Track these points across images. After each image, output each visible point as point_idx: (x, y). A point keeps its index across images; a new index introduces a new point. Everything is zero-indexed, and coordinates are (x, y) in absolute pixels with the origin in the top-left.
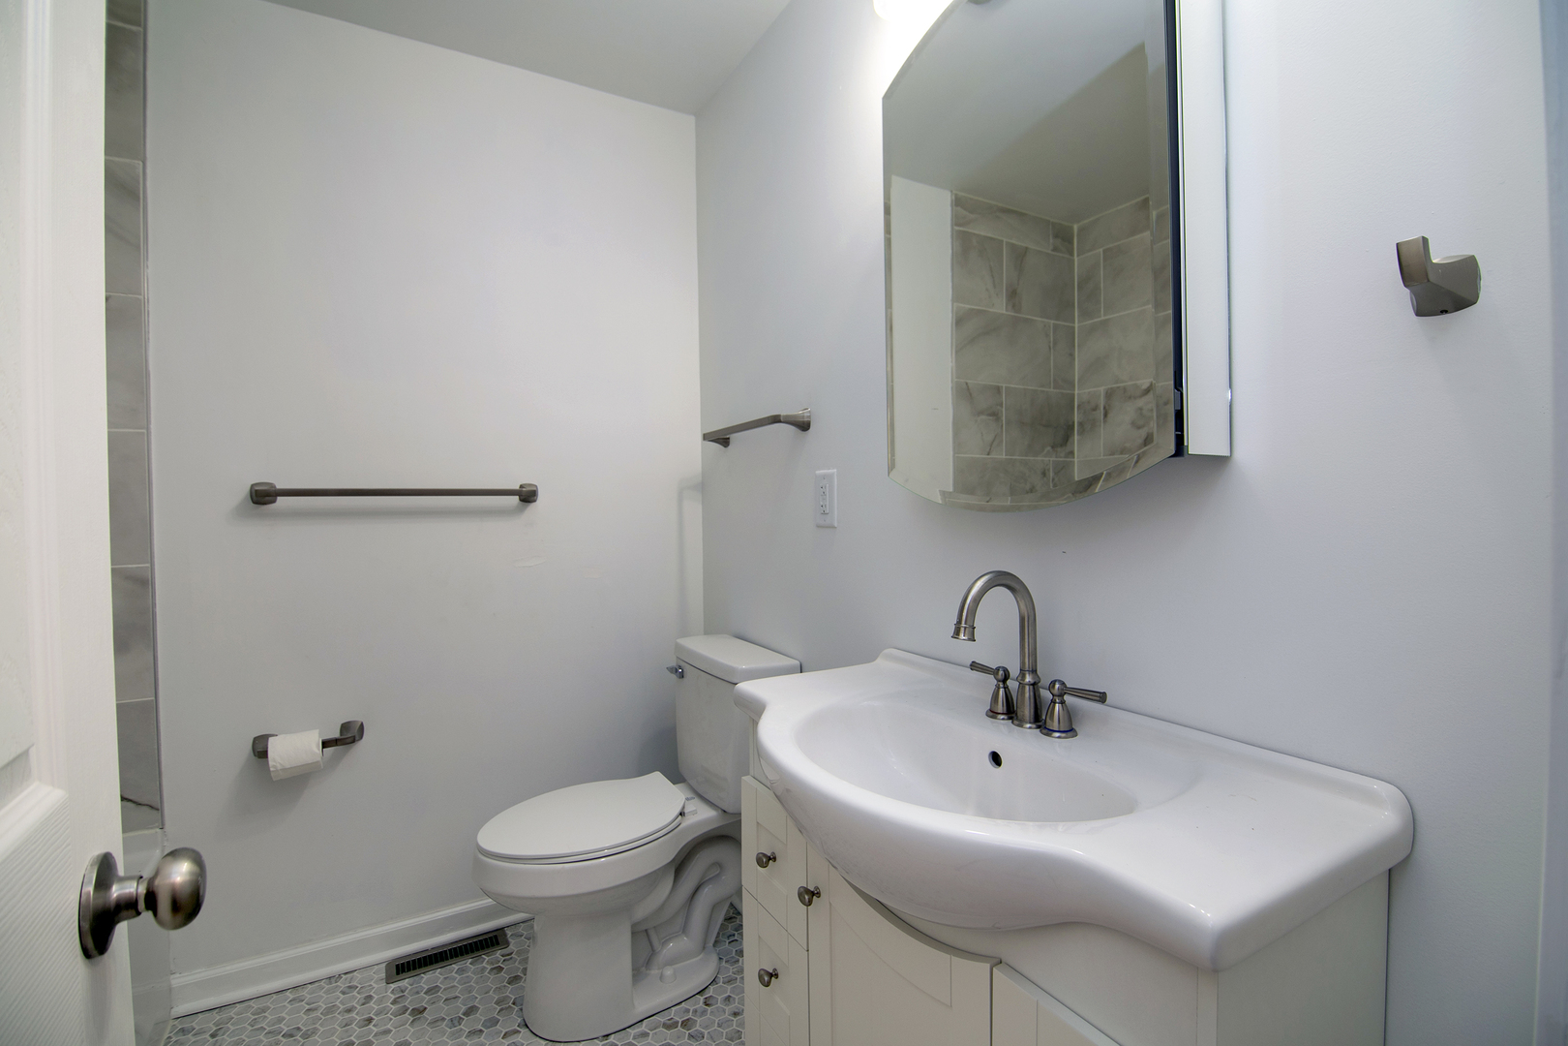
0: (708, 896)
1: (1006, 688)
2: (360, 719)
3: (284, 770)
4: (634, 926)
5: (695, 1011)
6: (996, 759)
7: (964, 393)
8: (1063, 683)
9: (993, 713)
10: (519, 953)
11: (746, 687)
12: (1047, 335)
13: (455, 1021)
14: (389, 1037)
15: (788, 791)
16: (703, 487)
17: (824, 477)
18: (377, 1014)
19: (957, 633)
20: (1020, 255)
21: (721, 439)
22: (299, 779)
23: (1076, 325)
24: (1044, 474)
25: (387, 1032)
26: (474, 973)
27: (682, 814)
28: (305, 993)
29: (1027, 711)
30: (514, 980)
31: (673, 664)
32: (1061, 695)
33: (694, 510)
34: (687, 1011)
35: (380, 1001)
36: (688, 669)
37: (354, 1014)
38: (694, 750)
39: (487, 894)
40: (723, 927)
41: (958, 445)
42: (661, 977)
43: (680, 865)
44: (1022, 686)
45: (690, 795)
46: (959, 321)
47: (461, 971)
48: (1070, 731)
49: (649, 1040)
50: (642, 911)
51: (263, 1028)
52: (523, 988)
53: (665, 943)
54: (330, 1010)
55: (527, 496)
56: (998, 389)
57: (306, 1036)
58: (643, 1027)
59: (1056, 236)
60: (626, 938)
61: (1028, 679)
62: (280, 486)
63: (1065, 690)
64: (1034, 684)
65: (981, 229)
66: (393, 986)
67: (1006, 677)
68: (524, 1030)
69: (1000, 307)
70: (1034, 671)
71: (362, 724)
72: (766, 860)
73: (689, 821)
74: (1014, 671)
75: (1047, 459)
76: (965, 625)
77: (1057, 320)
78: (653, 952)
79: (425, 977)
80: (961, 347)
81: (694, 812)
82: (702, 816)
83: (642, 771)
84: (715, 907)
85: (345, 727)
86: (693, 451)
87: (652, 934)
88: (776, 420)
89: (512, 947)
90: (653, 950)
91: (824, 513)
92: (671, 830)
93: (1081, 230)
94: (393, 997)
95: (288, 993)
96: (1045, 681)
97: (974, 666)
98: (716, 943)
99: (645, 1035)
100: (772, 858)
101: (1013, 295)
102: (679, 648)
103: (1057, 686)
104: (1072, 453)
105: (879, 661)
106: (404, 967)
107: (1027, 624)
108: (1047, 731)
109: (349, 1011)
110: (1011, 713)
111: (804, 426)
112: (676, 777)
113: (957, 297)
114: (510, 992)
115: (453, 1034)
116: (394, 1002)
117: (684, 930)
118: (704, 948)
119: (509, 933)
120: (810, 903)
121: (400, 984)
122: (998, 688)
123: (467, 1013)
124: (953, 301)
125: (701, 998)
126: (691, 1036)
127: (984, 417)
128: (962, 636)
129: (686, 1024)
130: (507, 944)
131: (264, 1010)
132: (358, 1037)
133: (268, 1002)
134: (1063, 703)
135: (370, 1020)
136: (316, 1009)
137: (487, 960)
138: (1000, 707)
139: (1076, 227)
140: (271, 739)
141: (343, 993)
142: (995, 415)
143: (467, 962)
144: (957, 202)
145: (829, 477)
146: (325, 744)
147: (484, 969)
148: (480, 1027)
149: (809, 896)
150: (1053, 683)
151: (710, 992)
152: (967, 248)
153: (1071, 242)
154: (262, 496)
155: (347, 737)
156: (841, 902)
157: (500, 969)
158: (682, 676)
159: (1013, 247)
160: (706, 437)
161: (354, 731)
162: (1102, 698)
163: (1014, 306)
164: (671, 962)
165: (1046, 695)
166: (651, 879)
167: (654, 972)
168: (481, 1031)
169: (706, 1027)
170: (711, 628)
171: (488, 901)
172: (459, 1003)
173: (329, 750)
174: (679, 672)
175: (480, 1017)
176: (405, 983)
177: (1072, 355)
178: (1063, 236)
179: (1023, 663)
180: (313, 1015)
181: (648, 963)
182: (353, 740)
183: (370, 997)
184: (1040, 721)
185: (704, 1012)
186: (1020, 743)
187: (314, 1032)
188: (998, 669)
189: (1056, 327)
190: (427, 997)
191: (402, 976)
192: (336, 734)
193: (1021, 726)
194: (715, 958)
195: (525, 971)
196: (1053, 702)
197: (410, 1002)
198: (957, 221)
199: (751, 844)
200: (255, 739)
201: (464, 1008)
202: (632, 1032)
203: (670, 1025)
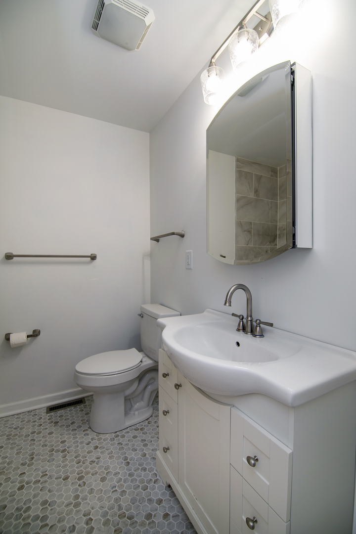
0: (150, 388)
1: (243, 322)
2: (39, 329)
3: (15, 344)
4: (125, 397)
5: (145, 425)
6: (238, 344)
7: (239, 224)
8: (260, 320)
9: (238, 330)
10: (89, 405)
11: (160, 320)
12: (269, 205)
13: (68, 426)
14: (47, 430)
15: (171, 354)
16: (151, 255)
17: (188, 253)
18: (43, 423)
19: (225, 303)
20: (259, 178)
21: (156, 239)
22: (20, 347)
23: (278, 202)
24: (267, 252)
25: (47, 429)
26: (74, 411)
27: (141, 361)
28: (21, 416)
29: (249, 329)
30: (87, 414)
31: (140, 313)
32: (259, 324)
33: (148, 263)
34: (142, 425)
35: (45, 419)
36: (145, 315)
37: (36, 423)
38: (146, 341)
39: (79, 386)
40: (154, 399)
41: (237, 242)
42: (134, 414)
43: (140, 378)
44: (247, 321)
45: (144, 356)
46: (238, 200)
47: (70, 411)
48: (262, 336)
49: (130, 434)
50: (128, 392)
51: (7, 426)
52: (90, 416)
53: (135, 404)
54: (29, 421)
55: (93, 258)
56: (251, 223)
57: (21, 429)
58: (128, 430)
59: (272, 171)
60: (123, 401)
61: (249, 319)
62: (15, 254)
63: (261, 322)
64: (251, 321)
65: (246, 169)
66: (48, 414)
67: (243, 318)
68: (89, 430)
69: (252, 195)
70: (251, 316)
71: (40, 331)
72: (165, 375)
73: (144, 364)
74: (245, 316)
75: (268, 247)
76: (228, 301)
77: (272, 199)
78: (132, 407)
79: (59, 412)
80: (238, 209)
81: (146, 361)
82: (148, 362)
83: (130, 347)
84: (152, 392)
85: (34, 331)
86: (148, 244)
87: (131, 400)
88: (173, 234)
89: (87, 403)
90: (132, 405)
91: (188, 264)
92: (138, 366)
93: (280, 169)
94: (48, 418)
95: (15, 416)
96: (254, 320)
97: (233, 315)
98: (152, 404)
99: (128, 432)
100: (168, 375)
101: (256, 191)
102: (142, 308)
103: (258, 321)
104: (276, 244)
105: (204, 313)
106: (52, 409)
107: (249, 301)
108: (255, 336)
109: (34, 422)
110: (244, 329)
111: (182, 236)
112: (140, 350)
113: (237, 192)
114: (85, 418)
115: (67, 430)
116: (49, 419)
117: (142, 400)
118: (148, 405)
119: (86, 399)
120: (178, 389)
121: (51, 414)
122: (240, 321)
123: (72, 424)
124: (236, 194)
125: (147, 422)
126: (143, 433)
127: (246, 232)
128: (227, 305)
129: (142, 429)
130: (85, 403)
131: (8, 421)
132: (37, 430)
133: (9, 418)
134: (260, 326)
135: (41, 425)
136: (24, 421)
137: (78, 407)
138: (241, 328)
139: (278, 168)
140: (11, 335)
141: (33, 416)
142: (249, 232)
143: (72, 408)
144: (238, 160)
145: (190, 253)
146: (28, 336)
147: (78, 410)
148: (76, 428)
149: (178, 386)
150: (257, 320)
151: (150, 420)
152: (241, 176)
153: (277, 174)
154: (9, 257)
155: (35, 334)
156: (187, 388)
157: (83, 410)
158: (142, 317)
159: (256, 175)
160: (152, 239)
161: (37, 333)
162: (271, 325)
163: (256, 195)
164: (137, 410)
165: (254, 324)
166: (131, 382)
167: (132, 412)
168: (76, 429)
169: (148, 431)
170: (153, 302)
171: (80, 389)
172: (69, 420)
173: (29, 338)
174: (141, 316)
175: (76, 425)
176: (52, 414)
177: (277, 212)
178: (274, 171)
179: (248, 314)
180: (23, 423)
181: (130, 410)
182: (37, 336)
183: (41, 418)
184: (253, 332)
185: (148, 426)
186: (246, 339)
187: (23, 428)
188: (240, 316)
189: (271, 202)
190: (59, 418)
191: (51, 411)
192: (31, 333)
193: (247, 334)
194: (152, 409)
195: (90, 411)
196: (257, 326)
197: (54, 420)
198: (237, 167)
199: (162, 371)
200: (6, 334)
201: (71, 422)
202: (124, 431)
203: (137, 429)
